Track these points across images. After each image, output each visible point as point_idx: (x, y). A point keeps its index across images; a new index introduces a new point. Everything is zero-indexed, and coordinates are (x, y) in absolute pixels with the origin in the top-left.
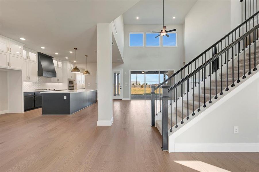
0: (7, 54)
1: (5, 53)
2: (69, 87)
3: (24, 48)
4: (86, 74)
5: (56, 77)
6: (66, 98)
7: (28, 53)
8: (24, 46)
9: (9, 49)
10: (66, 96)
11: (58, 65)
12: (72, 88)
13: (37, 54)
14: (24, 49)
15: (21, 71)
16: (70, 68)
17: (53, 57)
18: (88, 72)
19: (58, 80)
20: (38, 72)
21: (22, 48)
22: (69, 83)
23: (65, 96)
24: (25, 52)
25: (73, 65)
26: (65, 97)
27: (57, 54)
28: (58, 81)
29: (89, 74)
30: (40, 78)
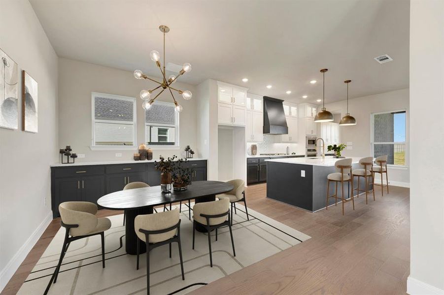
0: (231, 106)
1: (228, 106)
2: (309, 150)
3: (247, 95)
4: (346, 122)
5: (287, 133)
6: (304, 176)
7: (252, 101)
8: (247, 92)
9: (233, 100)
10: (304, 171)
11: (290, 113)
12: (313, 153)
13: (263, 99)
14: (248, 97)
15: (244, 127)
16: (310, 115)
17: (283, 101)
18: (351, 119)
19: (290, 139)
20: (264, 127)
21: (246, 95)
22: (309, 144)
23: (302, 171)
24: (249, 100)
25: (315, 109)
26: (303, 174)
27: (289, 92)
28: (290, 141)
29: (354, 123)
30: (267, 135)
